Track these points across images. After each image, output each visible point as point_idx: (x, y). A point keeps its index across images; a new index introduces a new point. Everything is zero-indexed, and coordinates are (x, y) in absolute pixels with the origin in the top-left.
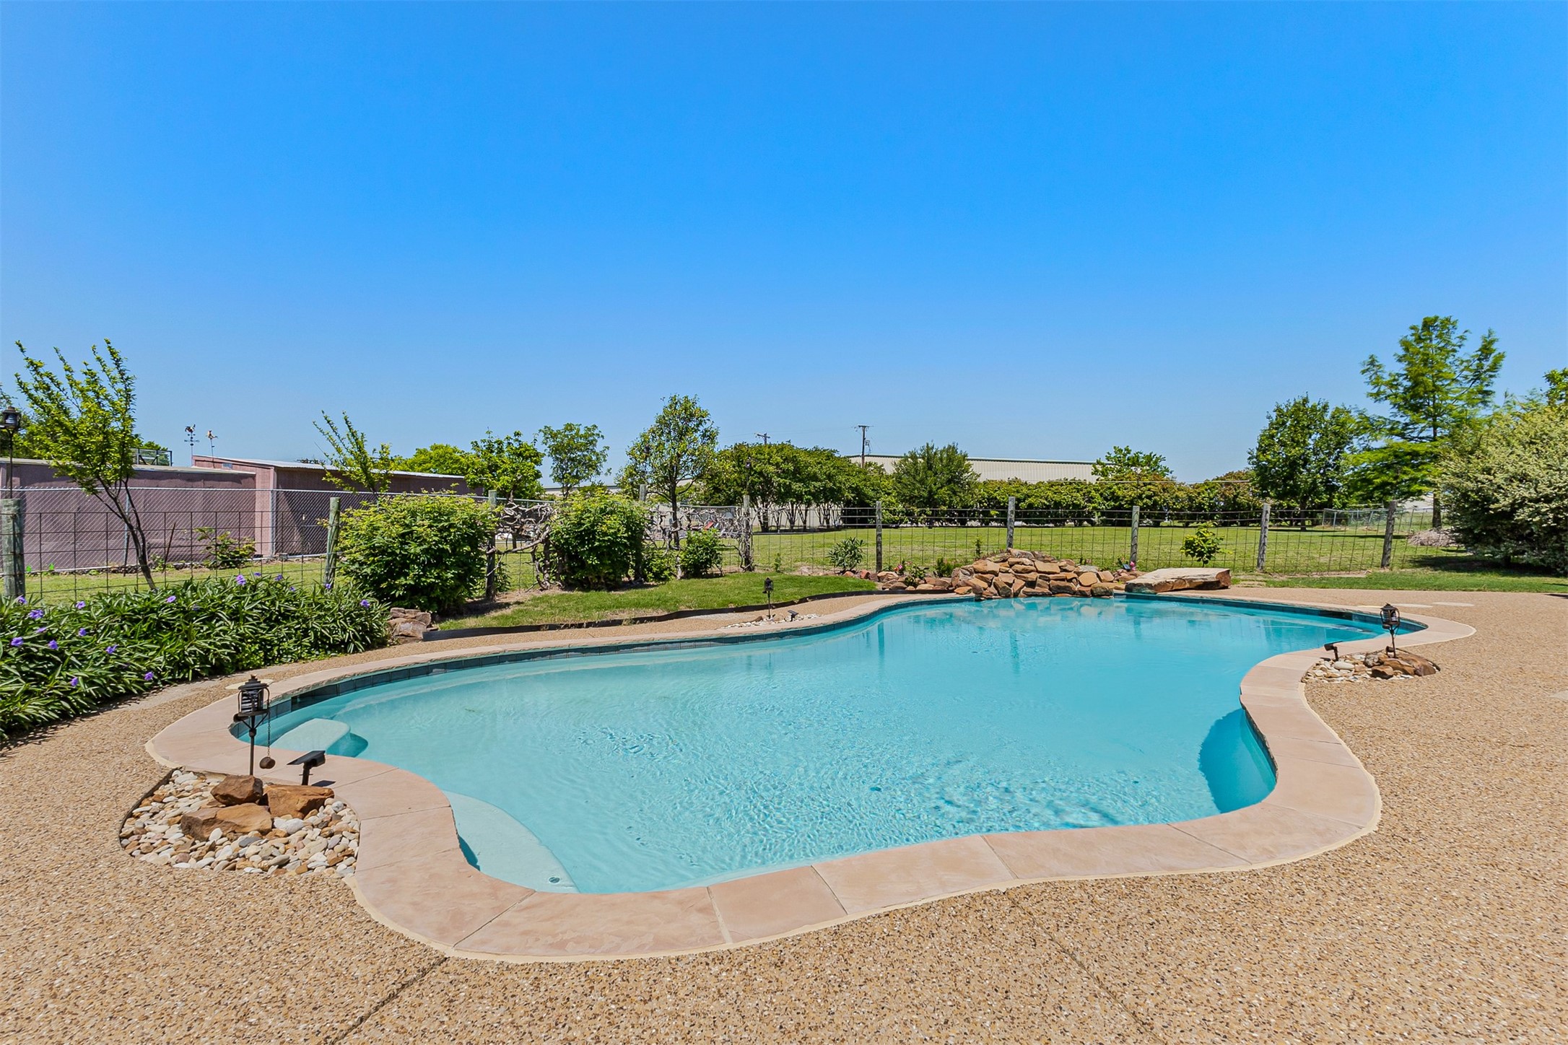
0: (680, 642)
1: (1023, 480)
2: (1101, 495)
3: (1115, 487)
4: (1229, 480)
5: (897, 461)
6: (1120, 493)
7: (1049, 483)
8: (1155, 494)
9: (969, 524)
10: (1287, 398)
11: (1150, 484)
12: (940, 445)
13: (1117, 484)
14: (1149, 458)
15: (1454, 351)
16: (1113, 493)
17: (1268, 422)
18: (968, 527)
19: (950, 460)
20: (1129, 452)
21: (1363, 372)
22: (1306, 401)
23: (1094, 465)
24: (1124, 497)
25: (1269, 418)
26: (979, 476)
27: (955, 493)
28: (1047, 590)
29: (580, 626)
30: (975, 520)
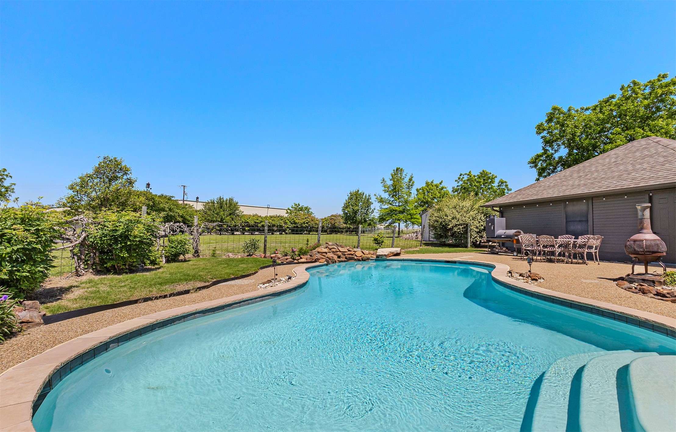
0: (255, 299)
1: (259, 215)
2: (290, 222)
3: (295, 219)
4: (333, 217)
5: (204, 204)
6: (297, 221)
7: (270, 216)
8: (309, 222)
9: (235, 233)
10: (354, 190)
11: (307, 218)
12: (226, 197)
13: (296, 218)
14: (306, 208)
15: (404, 179)
16: (294, 221)
17: (348, 197)
18: (235, 235)
19: (231, 204)
20: (299, 205)
21: (381, 183)
22: (358, 191)
23: (286, 210)
24: (299, 223)
25: (348, 196)
26: (243, 212)
27: (233, 219)
28: (344, 259)
29: (165, 296)
30: (238, 231)
